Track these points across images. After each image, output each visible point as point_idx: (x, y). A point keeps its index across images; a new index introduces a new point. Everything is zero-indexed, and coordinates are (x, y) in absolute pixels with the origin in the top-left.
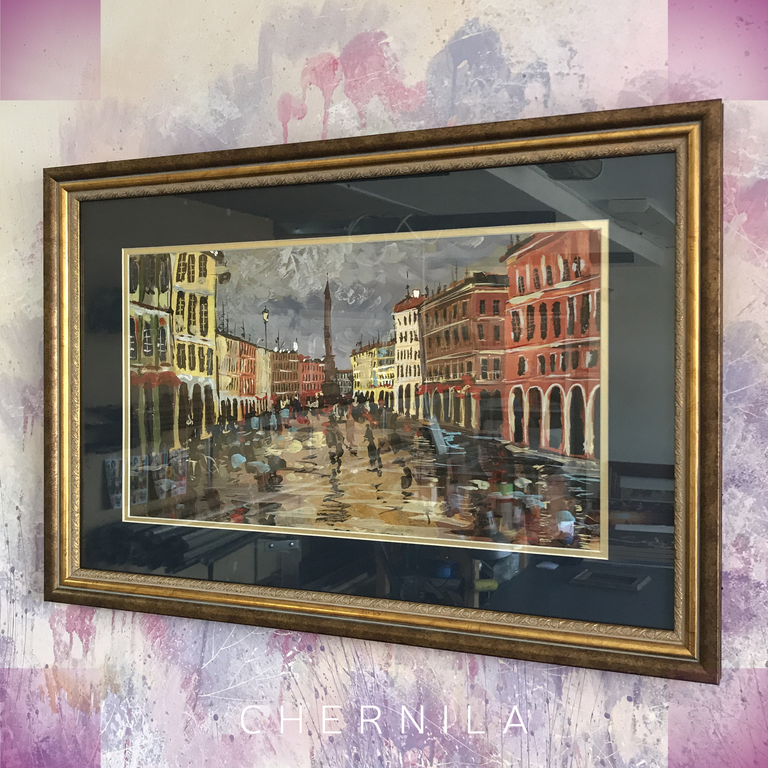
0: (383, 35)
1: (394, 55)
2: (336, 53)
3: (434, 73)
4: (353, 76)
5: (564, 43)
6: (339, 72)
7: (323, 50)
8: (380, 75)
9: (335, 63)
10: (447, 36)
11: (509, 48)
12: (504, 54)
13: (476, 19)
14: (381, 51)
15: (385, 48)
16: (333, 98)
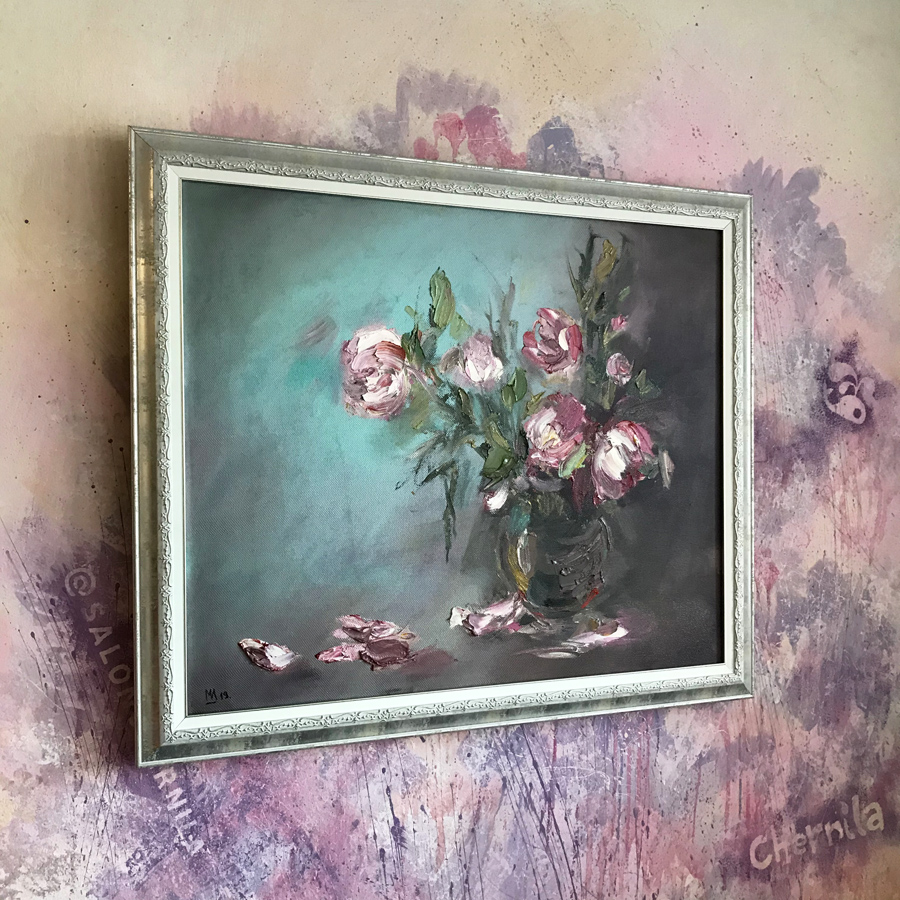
0: (495, 111)
1: (504, 128)
2: (461, 114)
3: (532, 148)
4: (474, 137)
5: (612, 148)
6: (463, 130)
7: (449, 111)
8: (494, 140)
9: (460, 123)
10: (540, 123)
11: (580, 143)
12: (577, 146)
13: (559, 117)
14: (495, 122)
15: (498, 122)
16: (459, 150)
